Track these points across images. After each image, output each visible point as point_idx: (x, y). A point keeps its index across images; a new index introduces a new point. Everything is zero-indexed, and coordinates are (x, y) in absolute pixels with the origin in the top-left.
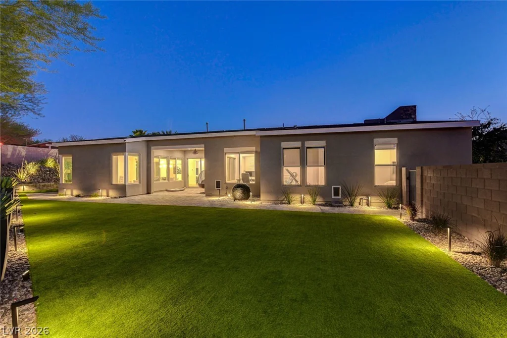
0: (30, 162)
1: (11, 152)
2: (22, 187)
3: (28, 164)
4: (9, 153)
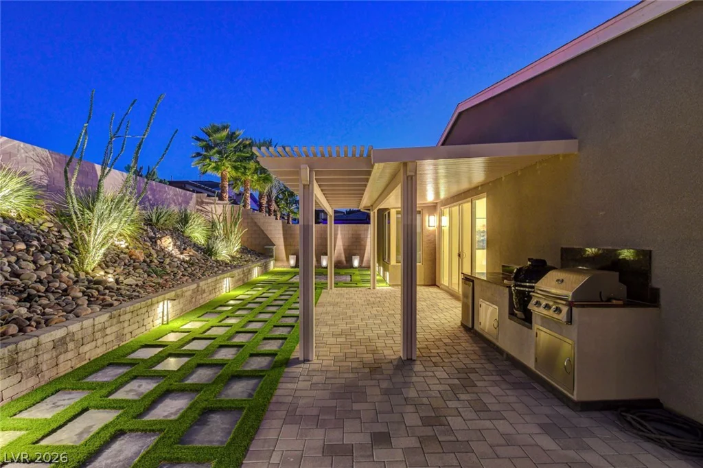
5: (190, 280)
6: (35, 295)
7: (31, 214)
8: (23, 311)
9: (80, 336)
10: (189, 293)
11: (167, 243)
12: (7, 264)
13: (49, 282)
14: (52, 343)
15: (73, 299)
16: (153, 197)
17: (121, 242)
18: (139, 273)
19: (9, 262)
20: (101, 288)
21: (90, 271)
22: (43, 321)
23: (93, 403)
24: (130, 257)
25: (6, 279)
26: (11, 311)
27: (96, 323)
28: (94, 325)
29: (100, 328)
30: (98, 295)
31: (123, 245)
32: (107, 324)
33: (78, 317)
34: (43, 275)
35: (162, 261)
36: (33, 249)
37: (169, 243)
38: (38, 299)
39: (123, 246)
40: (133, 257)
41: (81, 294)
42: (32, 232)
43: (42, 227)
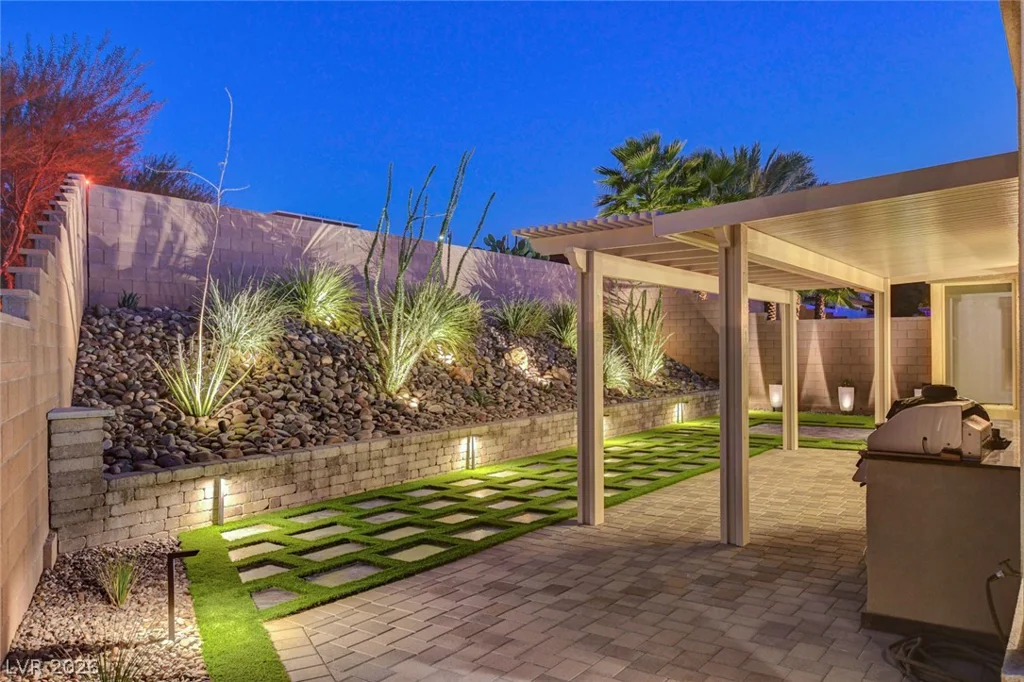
0: (238, 290)
1: (137, 230)
2: (208, 486)
3: (227, 299)
4: (128, 239)
5: (525, 414)
6: (327, 415)
7: (346, 322)
8: (310, 428)
9: (354, 461)
10: (514, 432)
11: (520, 358)
12: (310, 380)
13: (345, 402)
14: (324, 461)
15: (362, 422)
16: (523, 283)
17: (448, 357)
18: (455, 400)
19: (313, 378)
20: (395, 412)
21: (394, 393)
22: (323, 440)
23: (341, 520)
24: (453, 378)
25: (307, 396)
26: (300, 427)
27: (372, 449)
28: (370, 451)
29: (377, 455)
30: (390, 418)
31: (449, 359)
32: (385, 453)
33: (357, 439)
34: (341, 393)
35: (499, 384)
36: (338, 364)
37: (523, 358)
38: (328, 418)
39: (449, 362)
40: (457, 377)
41: (371, 418)
42: (343, 343)
43: (355, 337)
